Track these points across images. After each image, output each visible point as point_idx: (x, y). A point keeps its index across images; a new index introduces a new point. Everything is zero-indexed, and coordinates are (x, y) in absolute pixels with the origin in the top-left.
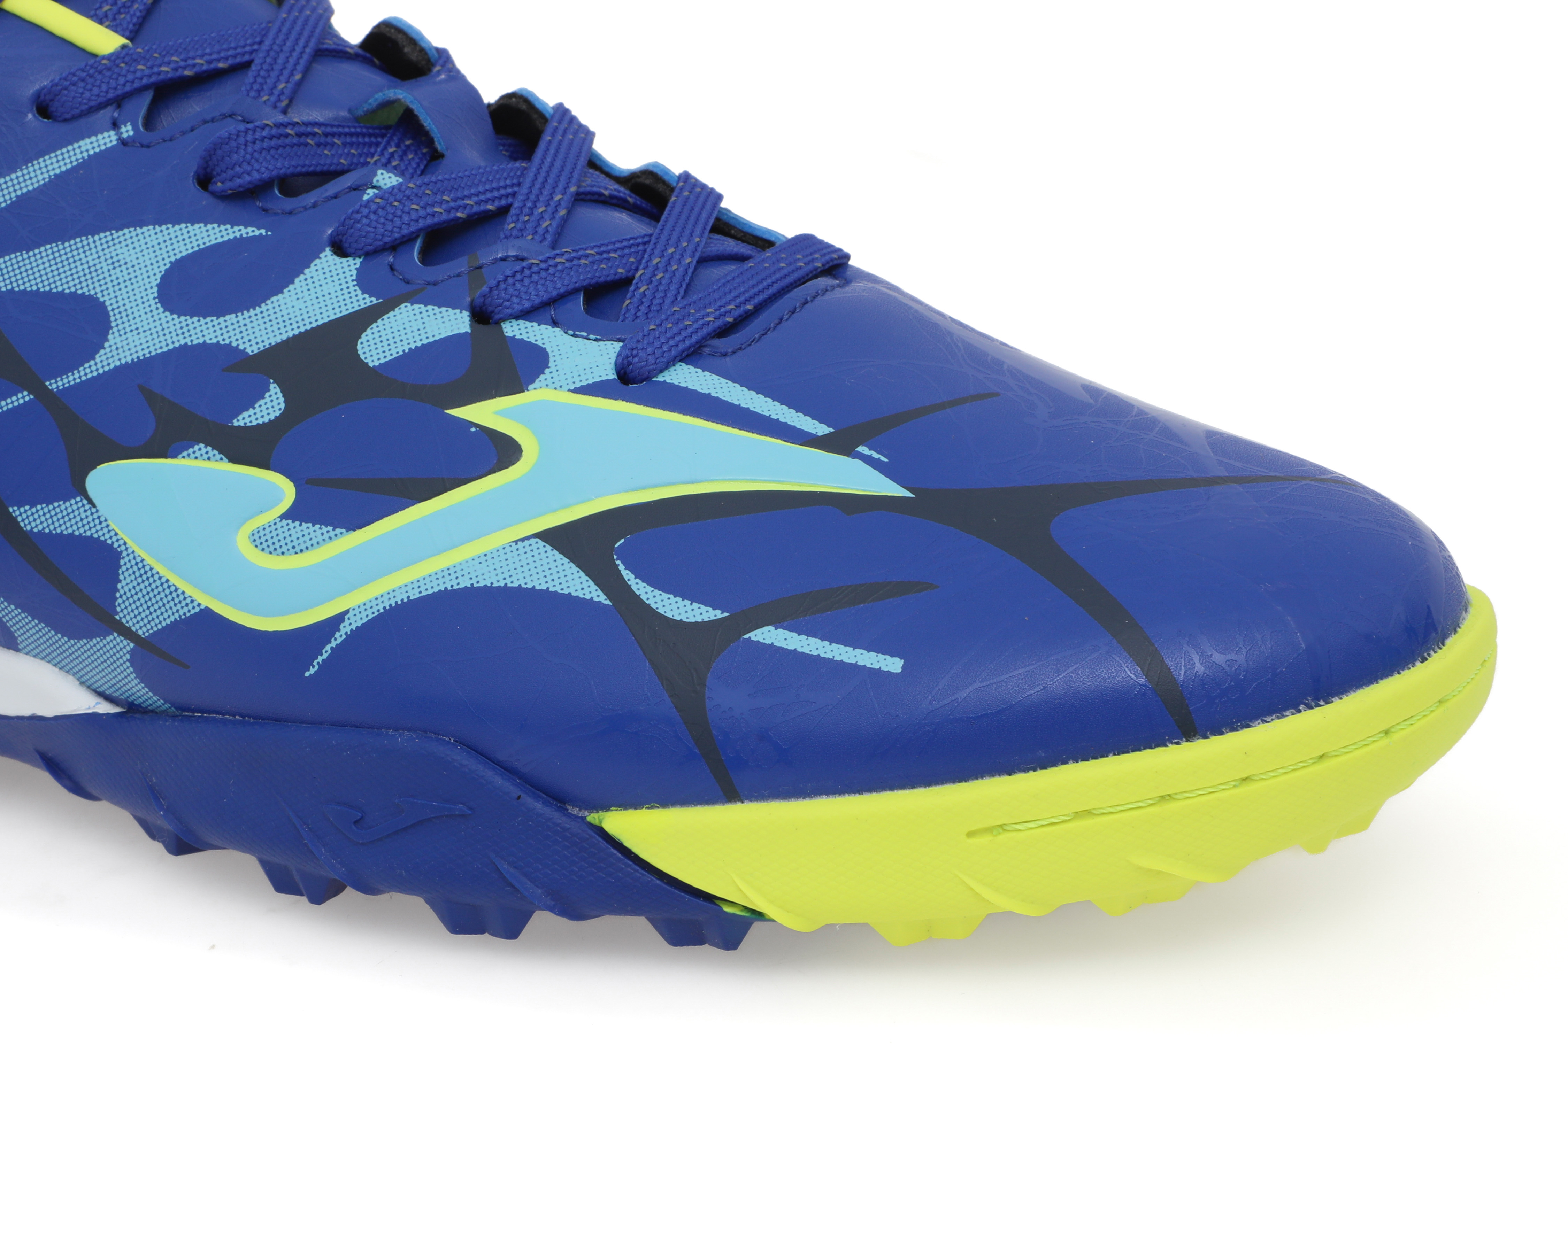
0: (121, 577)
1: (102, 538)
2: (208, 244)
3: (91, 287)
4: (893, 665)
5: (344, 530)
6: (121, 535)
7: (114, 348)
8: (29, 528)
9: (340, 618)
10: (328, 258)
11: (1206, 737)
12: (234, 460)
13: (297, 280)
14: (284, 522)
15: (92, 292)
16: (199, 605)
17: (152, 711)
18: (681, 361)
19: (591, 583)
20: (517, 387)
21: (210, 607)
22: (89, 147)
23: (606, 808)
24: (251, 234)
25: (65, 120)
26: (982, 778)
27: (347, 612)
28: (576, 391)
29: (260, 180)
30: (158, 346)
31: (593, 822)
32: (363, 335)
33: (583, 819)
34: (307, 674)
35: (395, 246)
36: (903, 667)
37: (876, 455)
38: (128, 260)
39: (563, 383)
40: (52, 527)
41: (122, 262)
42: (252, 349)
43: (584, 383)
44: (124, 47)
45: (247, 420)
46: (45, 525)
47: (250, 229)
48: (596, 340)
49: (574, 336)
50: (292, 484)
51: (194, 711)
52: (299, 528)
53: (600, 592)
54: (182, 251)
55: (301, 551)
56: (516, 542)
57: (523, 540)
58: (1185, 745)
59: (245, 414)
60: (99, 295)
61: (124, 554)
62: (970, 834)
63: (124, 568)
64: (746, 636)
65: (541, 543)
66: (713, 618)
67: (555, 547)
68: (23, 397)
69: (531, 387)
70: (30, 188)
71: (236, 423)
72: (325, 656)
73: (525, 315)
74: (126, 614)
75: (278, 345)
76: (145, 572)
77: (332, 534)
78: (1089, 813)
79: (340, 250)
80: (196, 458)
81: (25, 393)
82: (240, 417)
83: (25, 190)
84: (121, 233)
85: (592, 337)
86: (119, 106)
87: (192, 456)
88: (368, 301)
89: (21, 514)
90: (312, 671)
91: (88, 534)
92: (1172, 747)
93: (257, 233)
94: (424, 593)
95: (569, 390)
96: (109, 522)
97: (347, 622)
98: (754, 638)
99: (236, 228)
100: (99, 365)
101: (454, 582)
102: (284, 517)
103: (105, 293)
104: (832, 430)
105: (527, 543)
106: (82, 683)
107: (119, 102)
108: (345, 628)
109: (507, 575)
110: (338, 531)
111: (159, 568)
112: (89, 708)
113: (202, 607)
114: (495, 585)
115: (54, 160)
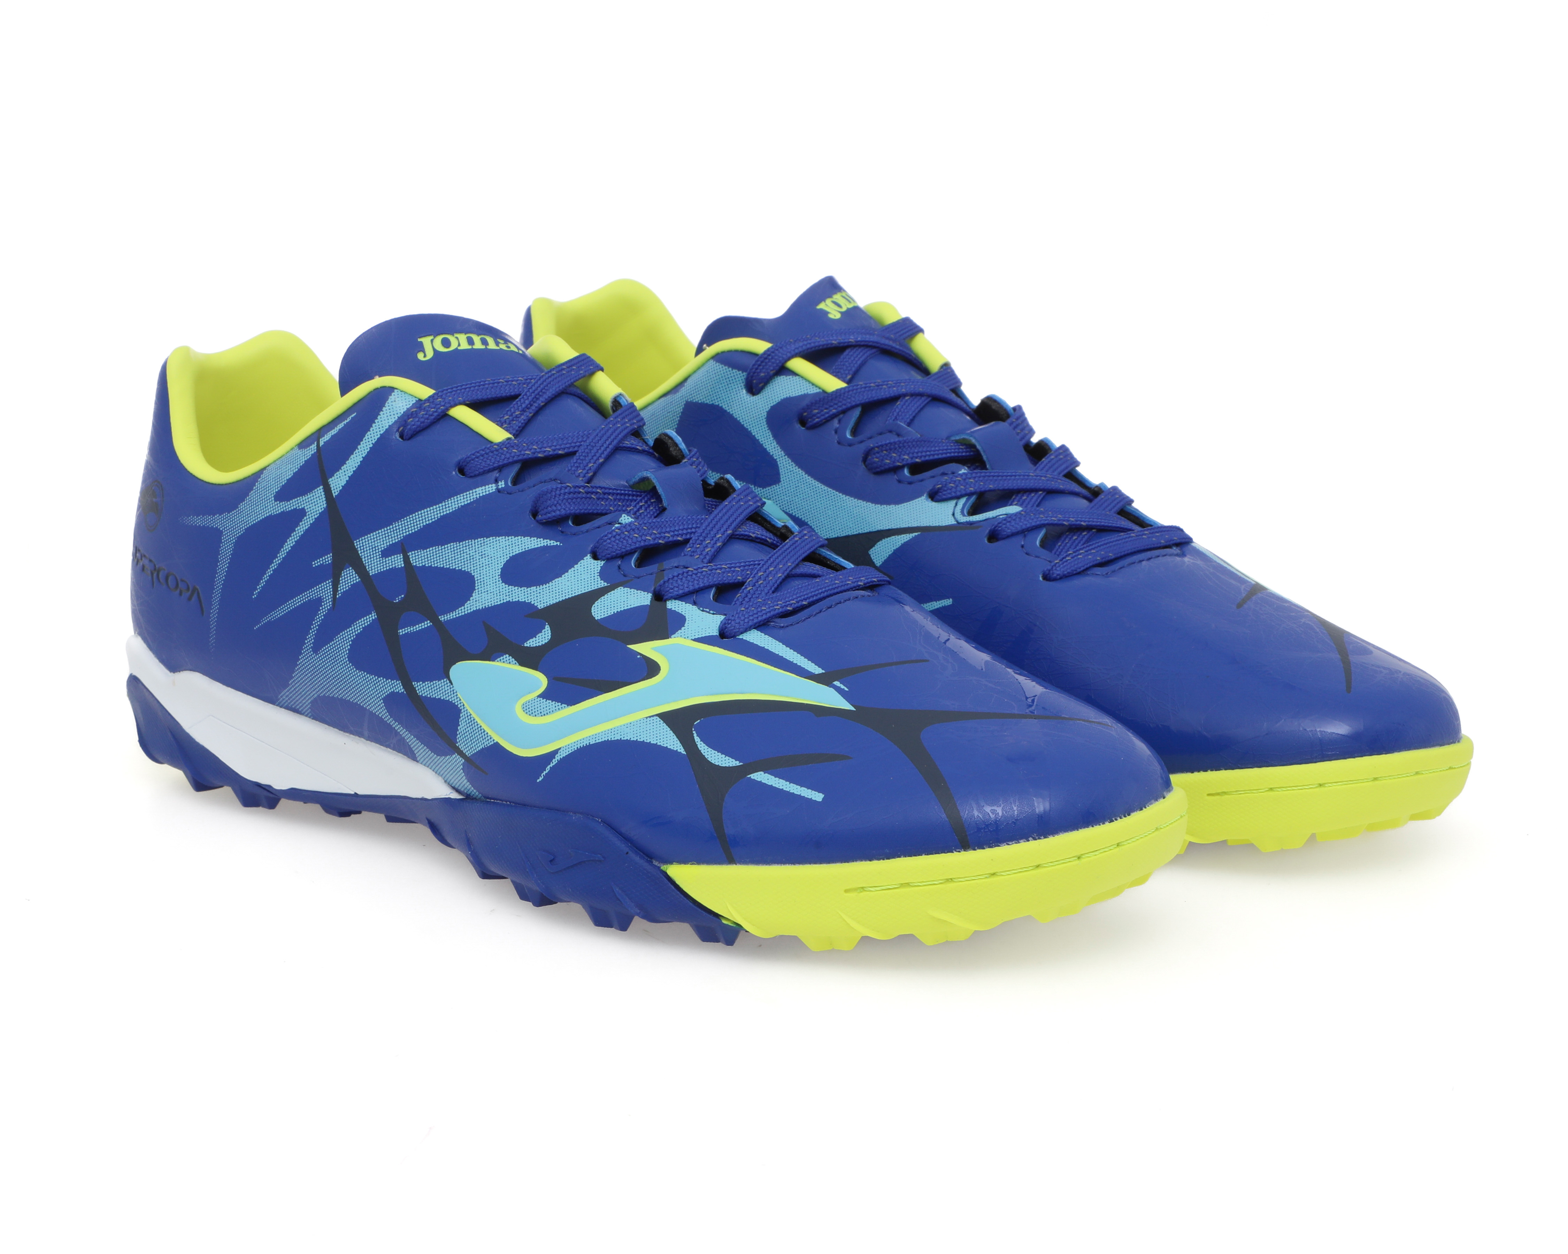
0: (460, 723)
1: (453, 702)
2: (530, 548)
3: (469, 567)
4: (818, 797)
5: (566, 705)
6: (462, 700)
7: (474, 600)
8: (421, 694)
9: (556, 752)
10: (588, 559)
11: (975, 850)
12: (522, 664)
13: (570, 571)
14: (539, 699)
15: (469, 570)
16: (494, 740)
17: (475, 798)
18: (754, 628)
19: (678, 742)
20: (666, 636)
21: (499, 742)
22: (481, 492)
23: (671, 863)
24: (552, 544)
25: (471, 477)
26: (856, 861)
27: (560, 749)
28: (695, 640)
29: (563, 515)
30: (495, 601)
31: (663, 870)
32: (596, 603)
33: (659, 868)
34: (538, 781)
35: (625, 556)
36: (823, 799)
37: (842, 687)
38: (489, 554)
39: (689, 635)
40: (431, 694)
41: (486, 555)
42: (540, 606)
43: (700, 636)
44: (509, 439)
45: (531, 644)
46: (428, 693)
47: (552, 542)
48: (713, 614)
49: (703, 611)
50: (546, 679)
51: (491, 799)
52: (545, 703)
53: (682, 747)
54: (517, 551)
55: (544, 715)
56: (647, 718)
57: (650, 717)
58: (963, 853)
59: (531, 640)
60: (472, 572)
61: (463, 711)
62: (846, 891)
63: (462, 718)
64: (749, 776)
65: (659, 719)
66: (734, 765)
67: (665, 722)
68: (427, 624)
69: (673, 636)
70: (448, 512)
71: (526, 645)
72: (547, 771)
73: (680, 597)
74: (461, 745)
75: (554, 604)
76: (472, 721)
77: (560, 707)
78: (908, 885)
79: (595, 557)
80: (504, 662)
81: (429, 622)
82: (528, 642)
83: (445, 513)
84: (488, 539)
85: (711, 612)
86: (500, 471)
87: (502, 661)
88: (603, 584)
89: (418, 686)
90: (541, 779)
91: (447, 699)
92: (955, 853)
93: (555, 544)
94: (597, 741)
95: (692, 639)
96: (458, 693)
97: (559, 754)
98: (752, 778)
99: (545, 541)
100: (466, 609)
101: (612, 737)
102: (539, 696)
103: (475, 571)
104: (824, 671)
105: (652, 718)
106: (445, 781)
107: (500, 468)
108: (558, 757)
109: (638, 735)
110: (563, 705)
111: (478, 719)
112: (447, 795)
113: (495, 742)
114: (632, 739)
115: (462, 498)
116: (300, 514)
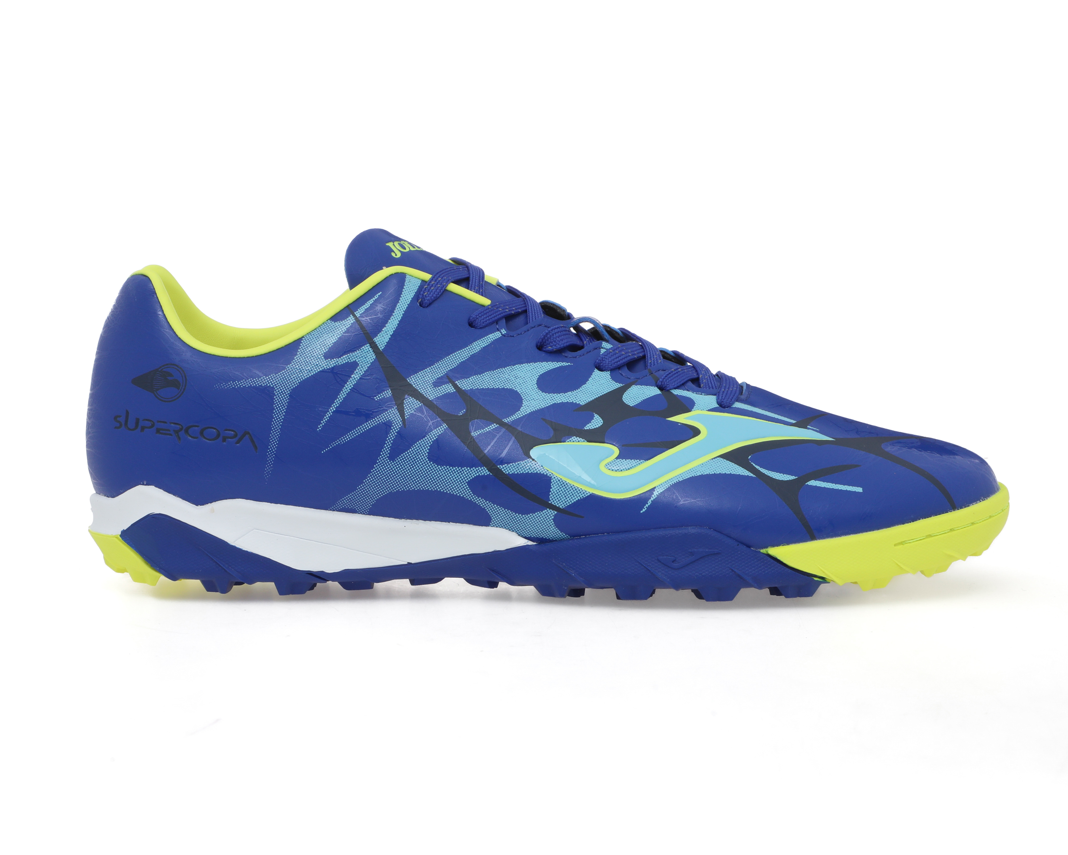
0: (552, 486)
1: (542, 473)
2: (550, 369)
3: (510, 386)
4: (860, 490)
5: (644, 461)
6: (550, 471)
7: (526, 406)
8: (507, 473)
9: (653, 489)
10: (596, 372)
11: (958, 509)
12: (589, 441)
13: (589, 379)
14: (618, 460)
15: (511, 388)
16: (589, 492)
17: (556, 540)
18: (736, 401)
19: (745, 470)
20: (689, 411)
21: (594, 493)
22: (493, 337)
23: (767, 547)
24: (565, 365)
25: (481, 328)
26: (895, 526)
27: (655, 488)
28: (709, 410)
29: (560, 348)
30: (544, 404)
31: (763, 552)
32: (623, 396)
33: (760, 552)
34: (642, 512)
35: (619, 368)
36: (863, 490)
37: (815, 429)
38: (521, 375)
39: (704, 408)
40: (518, 471)
41: (519, 376)
42: (582, 403)
43: (711, 408)
44: (492, 302)
45: (590, 427)
46: (515, 471)
47: (564, 363)
48: (705, 395)
49: (696, 394)
50: (616, 447)
52: (625, 462)
53: (750, 473)
54: (542, 371)
55: (629, 469)
56: (712, 459)
57: (714, 458)
58: (953, 512)
59: (588, 425)
60: (514, 388)
61: (553, 478)
62: (895, 545)
63: (553, 483)
64: (806, 484)
65: (722, 459)
66: (793, 479)
67: (727, 460)
68: (494, 426)
69: (693, 410)
70: (475, 352)
71: (586, 429)
72: (649, 504)
73: (678, 388)
74: (554, 499)
75: (591, 401)
76: (563, 484)
77: (640, 462)
78: (930, 536)
79: (601, 369)
80: (573, 441)
81: (495, 424)
82: (587, 426)
83: (473, 353)
84: (515, 366)
85: (703, 394)
86: (497, 323)
87: (572, 441)
88: (617, 385)
89: (503, 468)
90: (644, 510)
91: (535, 472)
92: (950, 513)
93: (567, 364)
94: (685, 478)
95: (707, 410)
96: (544, 466)
97: (656, 491)
98: (809, 484)
99: (559, 363)
100: (523, 413)
101: (695, 474)
102: (617, 458)
103: (516, 387)
104: (796, 422)
105: (716, 459)
106: (519, 535)
107: (497, 322)
108: (656, 493)
109: (714, 470)
110: (642, 461)
111: (568, 481)
113: (591, 493)
114: (711, 473)
115: (481, 342)
116: (353, 366)
